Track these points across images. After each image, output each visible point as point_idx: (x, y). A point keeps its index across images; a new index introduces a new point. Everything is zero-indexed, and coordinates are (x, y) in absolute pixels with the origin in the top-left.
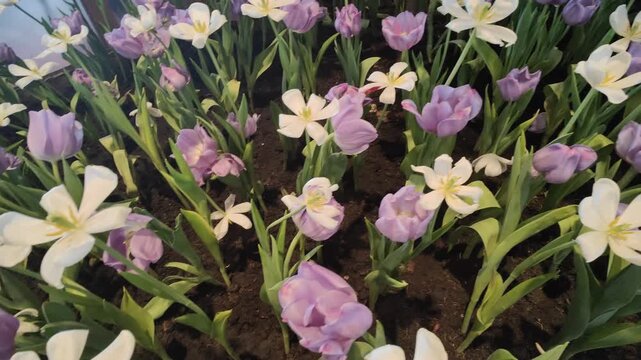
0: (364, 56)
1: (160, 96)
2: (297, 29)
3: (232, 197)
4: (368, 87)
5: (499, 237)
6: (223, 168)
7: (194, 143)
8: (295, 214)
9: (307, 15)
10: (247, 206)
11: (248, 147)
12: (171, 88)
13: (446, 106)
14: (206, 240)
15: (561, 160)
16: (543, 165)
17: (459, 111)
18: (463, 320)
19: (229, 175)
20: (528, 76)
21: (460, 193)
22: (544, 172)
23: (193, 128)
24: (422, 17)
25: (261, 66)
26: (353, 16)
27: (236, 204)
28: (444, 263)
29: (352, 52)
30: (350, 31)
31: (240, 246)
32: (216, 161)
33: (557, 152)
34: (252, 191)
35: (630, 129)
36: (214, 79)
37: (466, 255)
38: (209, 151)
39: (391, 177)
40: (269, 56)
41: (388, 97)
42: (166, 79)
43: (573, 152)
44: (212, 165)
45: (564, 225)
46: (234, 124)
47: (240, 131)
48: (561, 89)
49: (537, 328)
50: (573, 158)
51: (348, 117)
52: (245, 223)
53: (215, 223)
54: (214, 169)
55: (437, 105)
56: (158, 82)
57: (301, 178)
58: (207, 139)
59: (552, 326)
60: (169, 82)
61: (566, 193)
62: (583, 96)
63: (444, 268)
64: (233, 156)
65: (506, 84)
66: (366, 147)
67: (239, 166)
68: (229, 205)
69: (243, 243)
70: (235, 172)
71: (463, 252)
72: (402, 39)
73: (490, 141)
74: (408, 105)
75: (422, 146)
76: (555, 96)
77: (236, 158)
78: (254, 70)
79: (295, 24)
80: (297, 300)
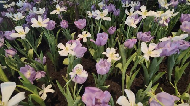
0: (71, 33)
1: (6, 60)
2: (50, 29)
3: (44, 85)
4: (78, 39)
5: (123, 67)
6: (39, 76)
7: (26, 71)
8: (73, 79)
9: (52, 25)
10: (50, 86)
11: (45, 67)
12: (11, 56)
13: (101, 38)
14: (40, 102)
15: (130, 42)
16: (127, 45)
17: (105, 38)
18: (122, 92)
19: (42, 77)
20: (113, 28)
21: (115, 56)
22: (128, 47)
23: (25, 66)
24: (84, 20)
25: (38, 43)
26: (65, 23)
27: (46, 86)
28: (111, 80)
29: (68, 32)
30: (66, 27)
31: (50, 101)
32: (36, 74)
33: (129, 41)
34: (49, 81)
35: (138, 34)
36: (24, 51)
37: (116, 76)
38: (33, 72)
39: (89, 63)
40: (40, 39)
41: (85, 40)
42: (8, 53)
43: (132, 40)
44: (35, 76)
45: (134, 60)
46: (39, 61)
47: (41, 63)
48: (120, 30)
49: (138, 86)
50: (133, 41)
51: (78, 47)
52: (52, 91)
53: (41, 95)
54: (36, 77)
55: (99, 38)
56: (5, 56)
57: (68, 69)
58: (31, 68)
59: (141, 84)
60: (9, 54)
61: (131, 52)
62: (126, 30)
63: (112, 81)
64: (41, 71)
65: (110, 31)
66: (83, 55)
67: (44, 73)
68: (44, 88)
69: (51, 100)
70: (43, 76)
71: (115, 75)
72: (81, 26)
73: (110, 46)
74: (91, 40)
75: (97, 50)
76: (119, 32)
77: (42, 71)
78: (36, 45)
79: (49, 28)
80: (88, 99)
